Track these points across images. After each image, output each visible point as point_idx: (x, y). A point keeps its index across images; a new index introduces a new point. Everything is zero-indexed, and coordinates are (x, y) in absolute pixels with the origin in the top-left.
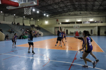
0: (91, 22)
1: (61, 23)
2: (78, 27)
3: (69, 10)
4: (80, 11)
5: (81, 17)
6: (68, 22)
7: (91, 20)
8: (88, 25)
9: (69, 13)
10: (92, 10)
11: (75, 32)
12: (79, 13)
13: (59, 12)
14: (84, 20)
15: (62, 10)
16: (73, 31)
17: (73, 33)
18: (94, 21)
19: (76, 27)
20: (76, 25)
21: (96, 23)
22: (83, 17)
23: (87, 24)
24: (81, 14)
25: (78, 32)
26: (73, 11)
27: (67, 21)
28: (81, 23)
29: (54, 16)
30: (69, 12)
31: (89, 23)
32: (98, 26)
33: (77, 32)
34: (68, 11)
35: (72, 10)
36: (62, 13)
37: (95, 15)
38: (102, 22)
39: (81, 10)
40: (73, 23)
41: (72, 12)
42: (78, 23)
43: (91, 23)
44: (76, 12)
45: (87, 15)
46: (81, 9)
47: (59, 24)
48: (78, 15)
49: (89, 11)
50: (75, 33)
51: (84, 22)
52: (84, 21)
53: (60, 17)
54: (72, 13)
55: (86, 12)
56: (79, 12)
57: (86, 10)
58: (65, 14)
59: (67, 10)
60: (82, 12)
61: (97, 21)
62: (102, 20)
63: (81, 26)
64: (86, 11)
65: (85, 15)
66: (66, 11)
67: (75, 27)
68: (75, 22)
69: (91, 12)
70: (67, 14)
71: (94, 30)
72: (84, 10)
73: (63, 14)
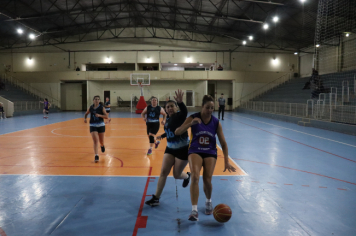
0: (189, 68)
1: (84, 68)
2: (147, 81)
3: (115, 23)
4: (151, 26)
5: (156, 47)
6: (112, 64)
7: (189, 60)
8: (179, 77)
9: (113, 31)
10: (192, 27)
11: (136, 98)
12: (148, 32)
13: (79, 25)
14: (166, 57)
15: (88, 20)
16: (128, 94)
17: (129, 102)
18: (198, 64)
19: (140, 82)
20: (138, 75)
21: (203, 69)
22: (163, 48)
23: (176, 72)
24: (154, 37)
25: (146, 99)
26: (128, 26)
27: (108, 60)
28: (154, 67)
29: (59, 39)
30: (115, 27)
31: (183, 69)
32: (209, 81)
33: (142, 98)
34: (113, 25)
35: (125, 22)
36: (88, 31)
37: (199, 45)
38: (220, 69)
39: (156, 23)
40: (130, 67)
41: (124, 27)
42: (145, 67)
43: (186, 69)
44: (140, 31)
45: (174, 42)
46: (157, 20)
47: (78, 69)
48: (146, 40)
49: (183, 30)
50: (135, 102)
51: (164, 66)
52: (165, 61)
53: (80, 46)
54: (125, 33)
55: (171, 31)
56: (150, 29)
57: (174, 25)
58: (100, 33)
59: (106, 21)
60: (159, 32)
61: (204, 65)
62: (220, 62)
63: (156, 78)
64: (174, 28)
65: (169, 42)
66: (104, 24)
67: (134, 82)
68: (136, 66)
69: (188, 33)
70: (107, 34)
71: (196, 94)
72: (167, 25)
73: (94, 34)
